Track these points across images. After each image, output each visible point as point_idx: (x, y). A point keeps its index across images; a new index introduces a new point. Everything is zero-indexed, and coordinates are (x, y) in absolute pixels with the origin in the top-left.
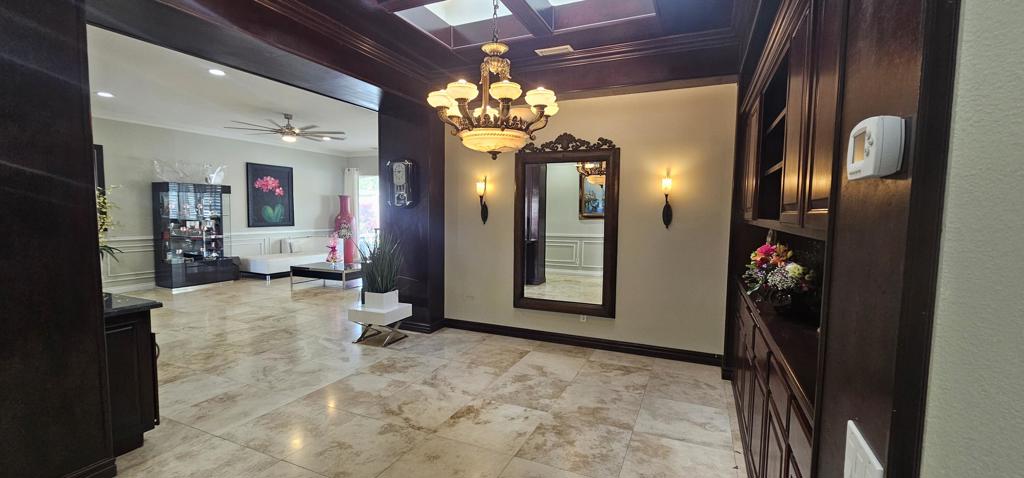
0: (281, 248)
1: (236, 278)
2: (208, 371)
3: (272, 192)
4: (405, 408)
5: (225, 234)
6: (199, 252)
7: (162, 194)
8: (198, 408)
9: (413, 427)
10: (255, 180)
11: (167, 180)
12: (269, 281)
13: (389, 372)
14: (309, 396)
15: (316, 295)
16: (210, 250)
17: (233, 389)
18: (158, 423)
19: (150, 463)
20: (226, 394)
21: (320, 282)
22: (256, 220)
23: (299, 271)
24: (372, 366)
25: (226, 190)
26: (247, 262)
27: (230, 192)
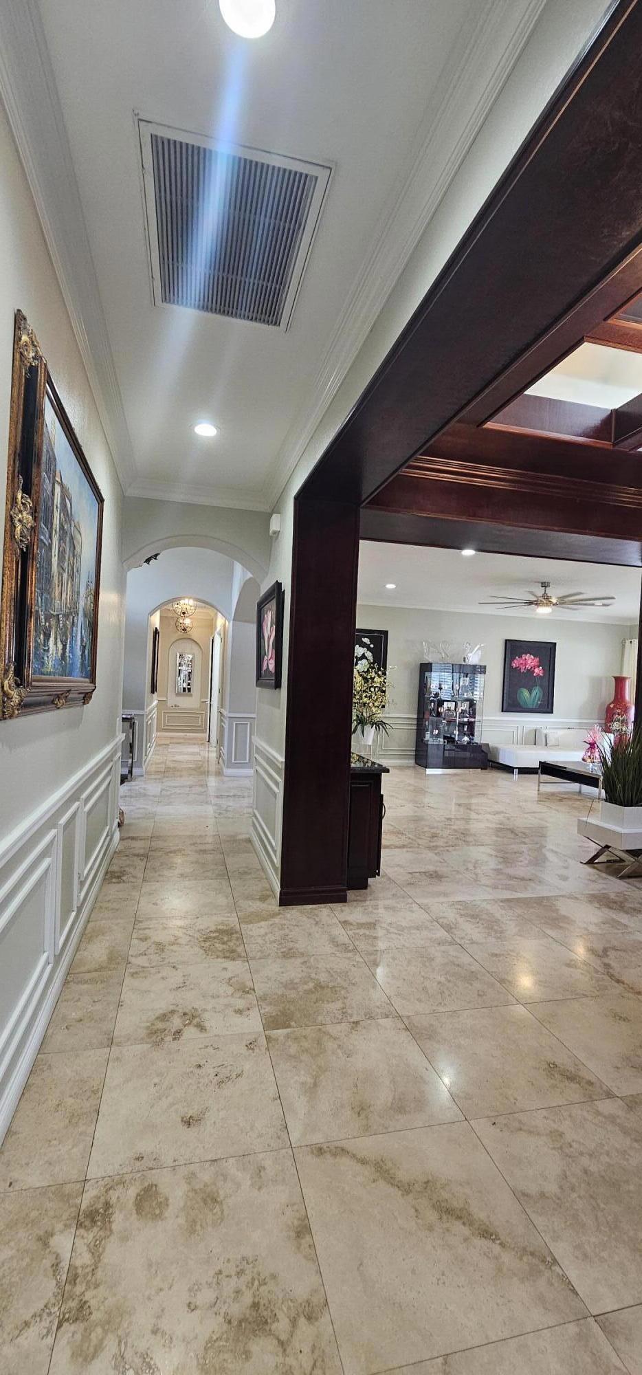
0: (535, 739)
1: (484, 768)
2: (429, 848)
3: (531, 672)
4: (612, 953)
5: (477, 718)
6: (453, 733)
7: (427, 674)
8: (410, 876)
9: (611, 976)
10: (513, 659)
11: (431, 661)
12: (516, 776)
13: (611, 908)
14: (508, 900)
15: (561, 800)
16: (462, 733)
17: (442, 870)
18: (379, 874)
19: (368, 903)
20: (436, 872)
21: (575, 786)
22: (511, 704)
23: (547, 769)
24: (593, 896)
25: (483, 669)
26: (496, 750)
27: (484, 673)
